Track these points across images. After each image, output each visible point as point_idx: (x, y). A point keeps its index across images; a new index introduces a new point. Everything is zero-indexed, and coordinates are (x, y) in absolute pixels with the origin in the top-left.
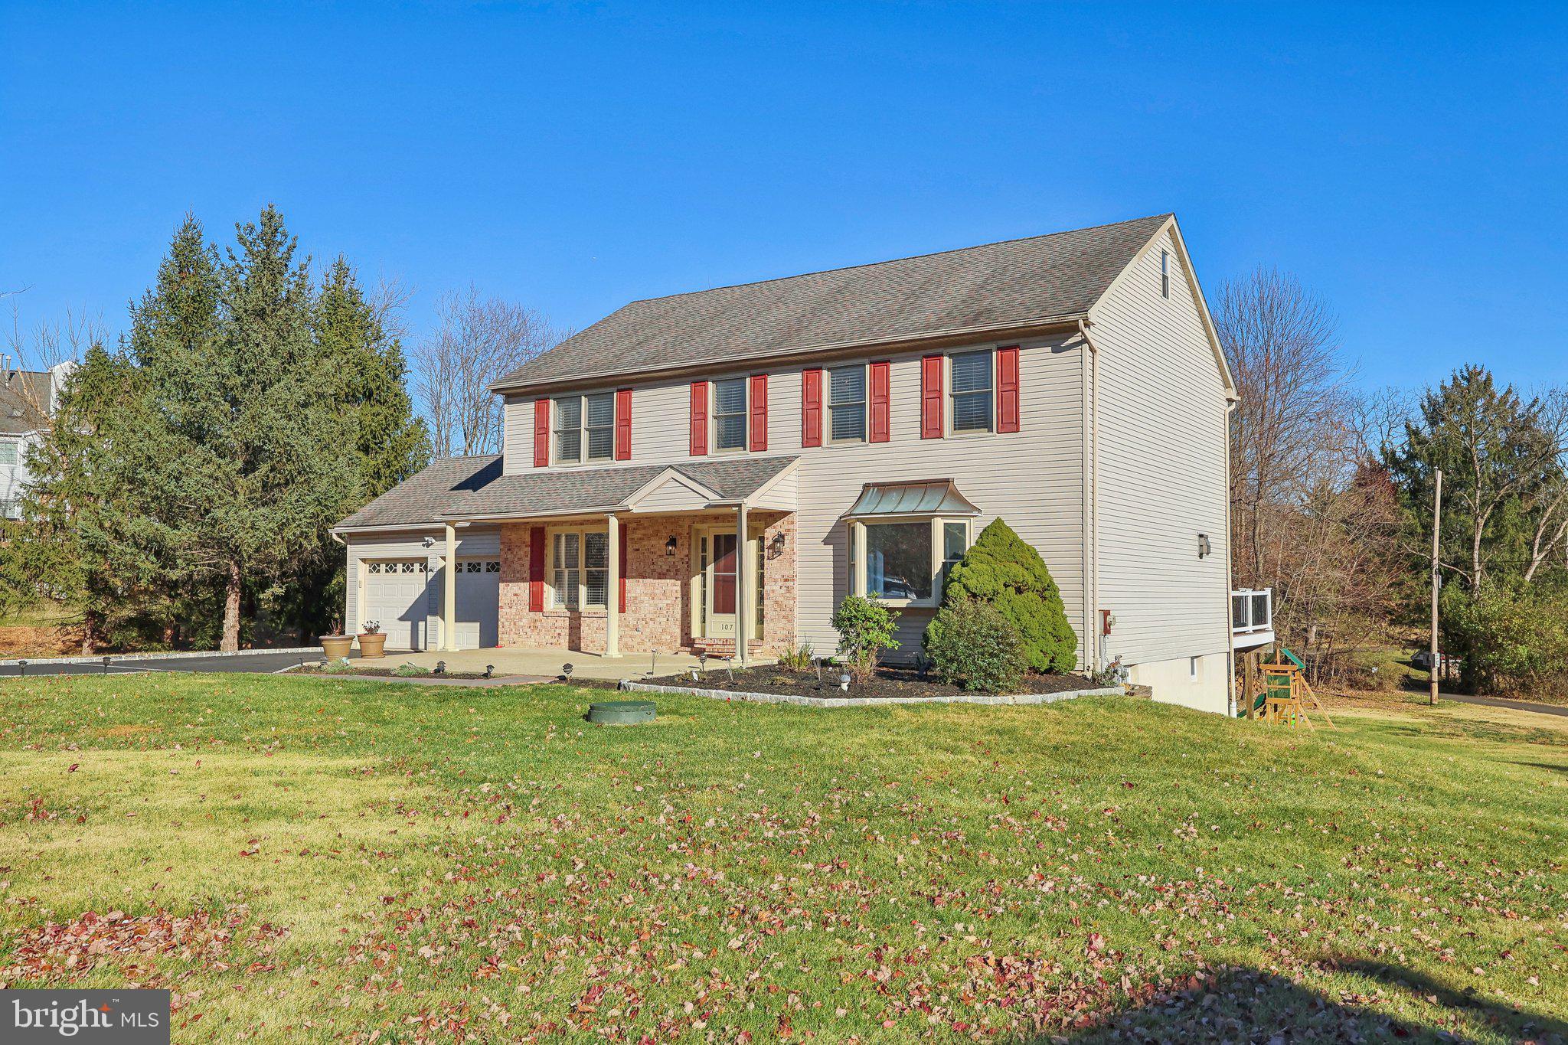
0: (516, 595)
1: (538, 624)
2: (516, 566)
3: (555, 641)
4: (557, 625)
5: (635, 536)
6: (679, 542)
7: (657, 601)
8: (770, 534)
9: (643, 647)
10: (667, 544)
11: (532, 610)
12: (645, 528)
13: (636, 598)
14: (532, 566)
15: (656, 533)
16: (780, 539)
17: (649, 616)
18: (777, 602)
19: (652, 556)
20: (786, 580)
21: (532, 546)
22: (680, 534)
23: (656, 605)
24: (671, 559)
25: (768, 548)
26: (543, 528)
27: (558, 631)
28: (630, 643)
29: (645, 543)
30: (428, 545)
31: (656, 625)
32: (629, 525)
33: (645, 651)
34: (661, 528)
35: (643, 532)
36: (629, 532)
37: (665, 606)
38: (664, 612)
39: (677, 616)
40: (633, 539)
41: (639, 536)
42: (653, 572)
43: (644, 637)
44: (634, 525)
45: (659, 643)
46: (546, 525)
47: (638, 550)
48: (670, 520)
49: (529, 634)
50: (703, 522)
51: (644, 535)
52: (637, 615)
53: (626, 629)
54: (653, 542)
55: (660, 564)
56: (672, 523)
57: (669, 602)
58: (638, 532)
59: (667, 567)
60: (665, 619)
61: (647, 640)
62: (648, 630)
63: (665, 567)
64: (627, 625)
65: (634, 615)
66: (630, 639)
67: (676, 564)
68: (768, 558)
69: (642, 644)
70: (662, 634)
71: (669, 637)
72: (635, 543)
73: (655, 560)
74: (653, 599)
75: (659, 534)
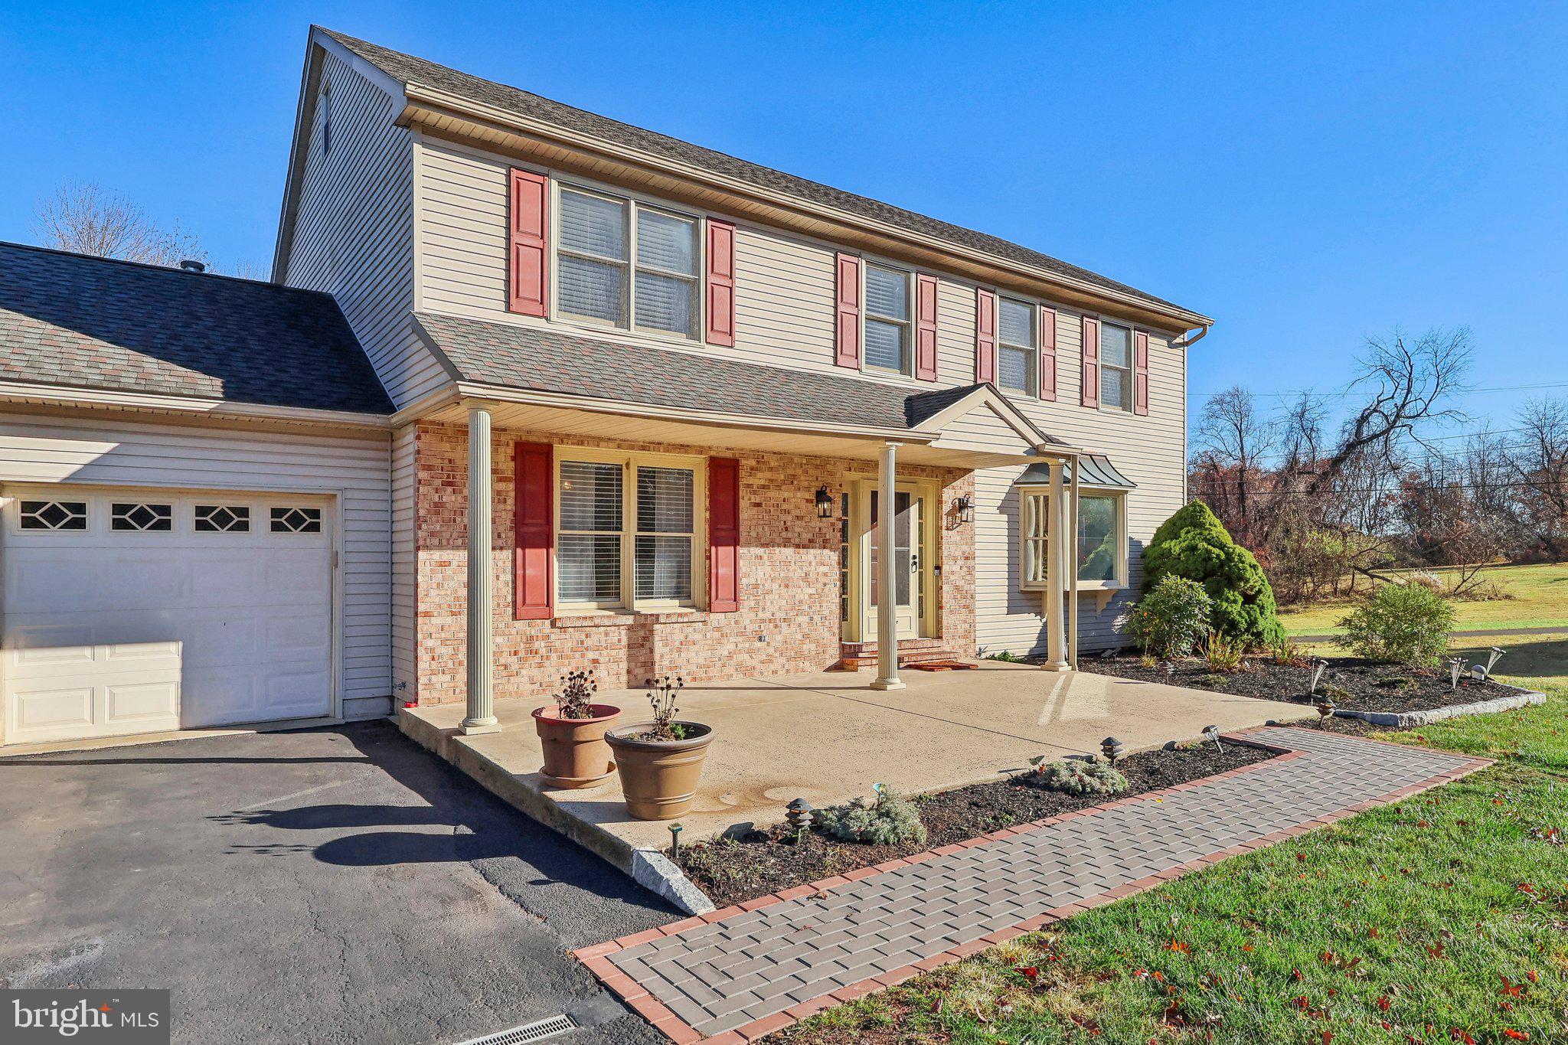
1: (536, 645)
5: (754, 482)
6: (831, 497)
7: (792, 591)
8: (950, 495)
9: (772, 667)
10: (818, 500)
11: (519, 616)
12: (771, 469)
13: (756, 586)
15: (791, 479)
16: (962, 505)
17: (780, 615)
19: (783, 517)
20: (967, 558)
21: (519, 478)
23: (792, 596)
24: (816, 523)
25: (948, 514)
26: (550, 447)
28: (750, 663)
29: (772, 493)
31: (794, 629)
32: (743, 462)
33: (774, 672)
34: (799, 471)
35: (768, 475)
36: (742, 473)
37: (807, 597)
38: (806, 607)
39: (826, 612)
40: (749, 486)
41: (762, 482)
42: (786, 543)
43: (771, 651)
44: (753, 463)
45: (799, 656)
46: (556, 440)
47: (759, 505)
48: (814, 461)
49: (514, 667)
50: (862, 470)
51: (772, 481)
52: (761, 615)
53: (740, 639)
54: (786, 495)
55: (797, 530)
56: (817, 467)
57: (813, 591)
58: (759, 475)
59: (810, 536)
60: (806, 619)
61: (778, 654)
62: (779, 638)
63: (806, 536)
64: (742, 634)
65: (753, 615)
66: (746, 656)
67: (824, 531)
68: (948, 529)
69: (771, 661)
70: (802, 642)
71: (813, 647)
72: (755, 493)
73: (788, 524)
74: (787, 586)
75: (795, 482)
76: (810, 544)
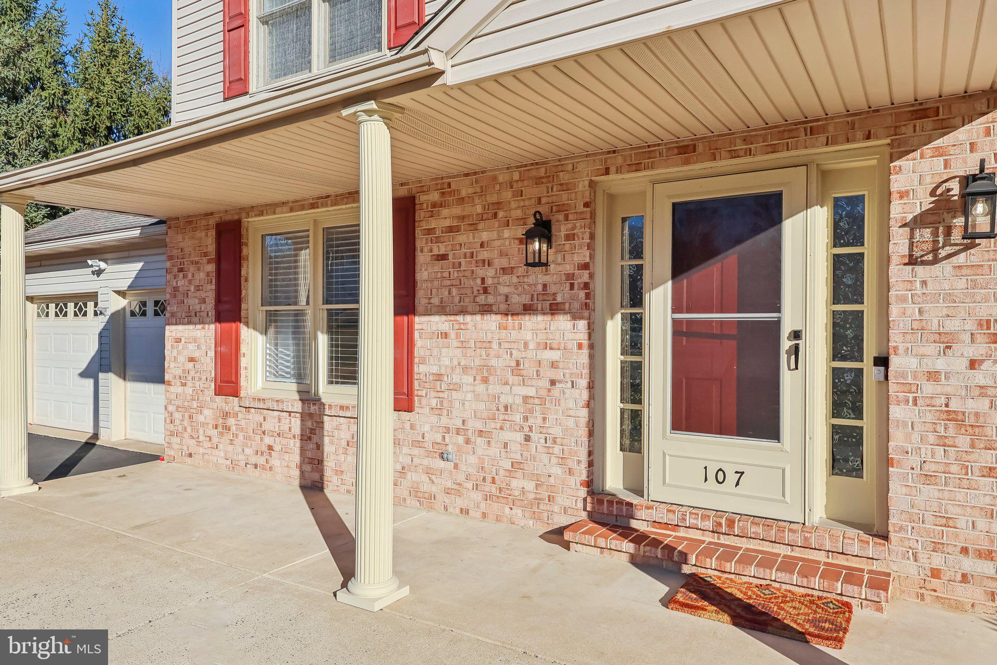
0: (192, 360)
1: (231, 421)
2: (193, 302)
3: (261, 460)
4: (266, 426)
5: (439, 223)
6: (560, 230)
7: (495, 388)
9: (460, 503)
10: (530, 236)
11: (219, 392)
12: (461, 200)
13: (439, 377)
14: (218, 301)
15: (493, 211)
17: (474, 424)
19: (481, 272)
21: (219, 260)
22: (562, 208)
23: (496, 398)
24: (537, 277)
26: (238, 222)
27: (268, 440)
28: (426, 487)
29: (462, 238)
30: (99, 273)
31: (495, 450)
32: (423, 198)
33: (465, 512)
34: (507, 195)
35: (457, 211)
36: (420, 215)
37: (519, 401)
38: (518, 418)
39: (557, 431)
40: (430, 231)
41: (447, 223)
42: (486, 310)
43: (461, 477)
44: (435, 196)
45: (503, 495)
46: (244, 215)
47: (443, 257)
48: (534, 173)
49: (215, 440)
50: (637, 167)
51: (462, 218)
52: (444, 421)
53: (416, 451)
54: (485, 236)
55: (503, 290)
56: (538, 181)
57: (531, 392)
58: (445, 212)
59: (526, 299)
60: (519, 437)
61: (469, 485)
62: (472, 459)
63: (517, 300)
64: (416, 444)
65: (434, 419)
66: (424, 478)
67: (552, 289)
69: (458, 493)
70: (510, 473)
71: (530, 486)
72: (438, 240)
73: (489, 281)
74: (485, 380)
75: (501, 214)
76: (528, 309)
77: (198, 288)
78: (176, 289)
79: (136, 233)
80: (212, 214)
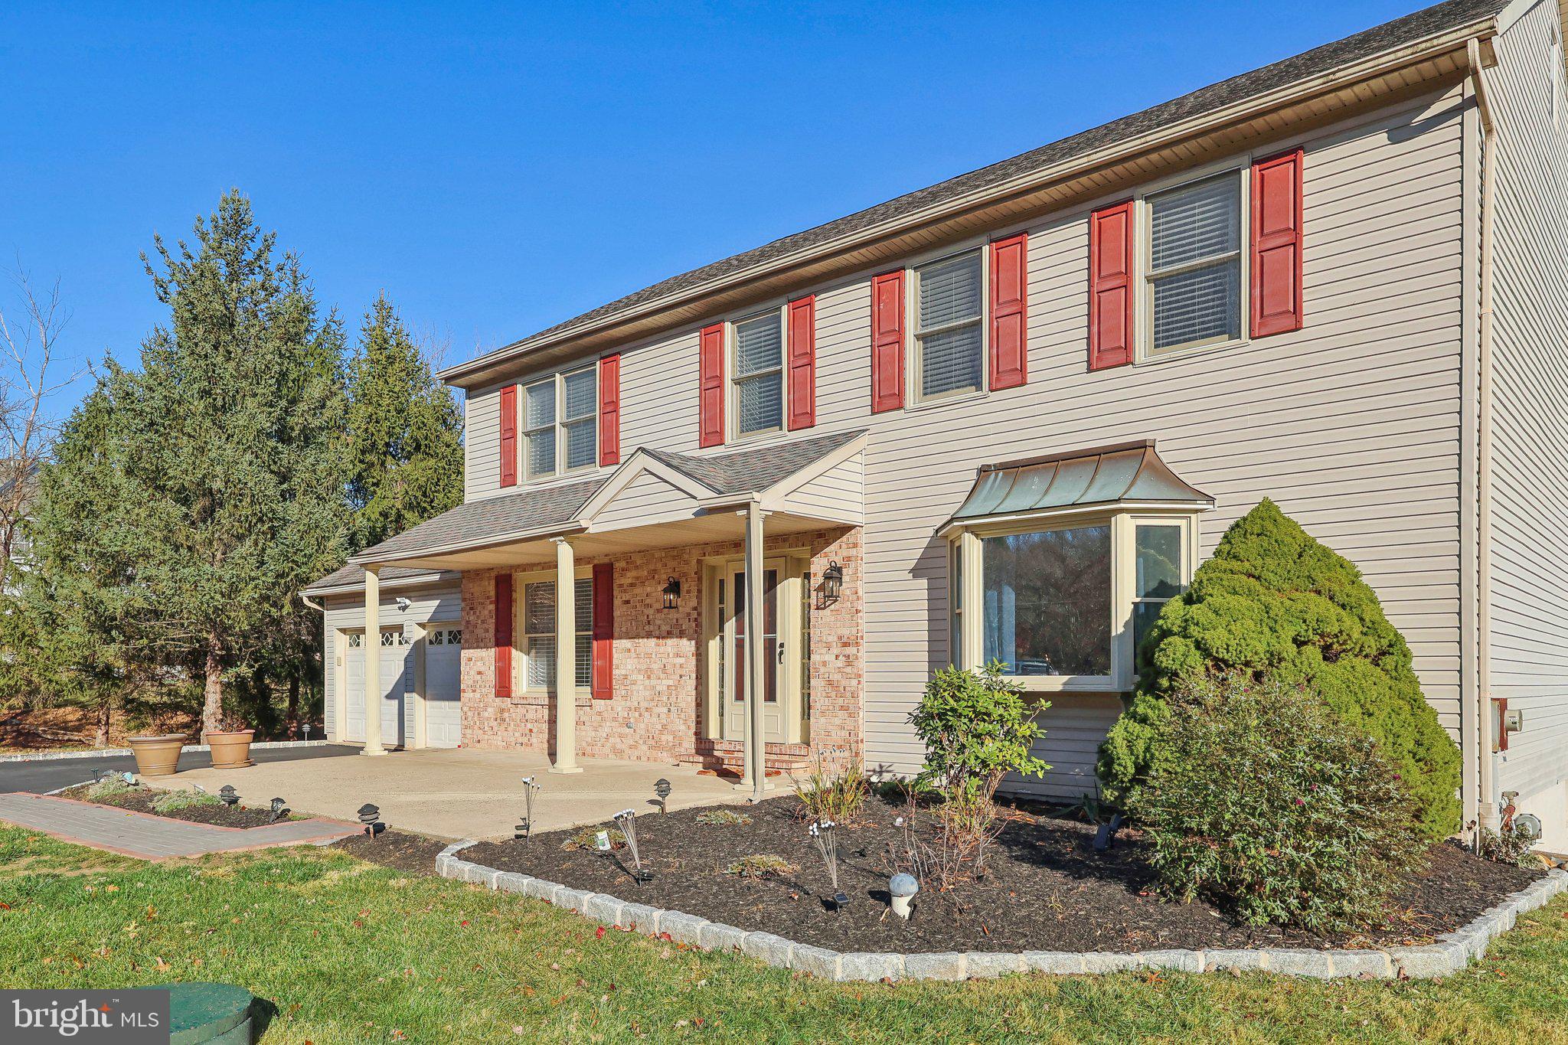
0: (479, 673)
1: (506, 715)
2: (480, 631)
3: (525, 740)
4: (529, 716)
5: (626, 581)
6: (684, 587)
7: (654, 682)
8: (819, 565)
9: (637, 753)
10: (666, 591)
11: (498, 694)
12: (637, 567)
13: (626, 677)
14: (497, 630)
15: (653, 574)
16: (834, 574)
17: (644, 705)
18: (830, 683)
19: (647, 611)
20: (846, 645)
21: (497, 602)
22: (685, 575)
23: (654, 687)
24: (673, 615)
25: (818, 590)
26: (510, 576)
27: (530, 726)
28: (619, 746)
29: (638, 590)
30: (404, 608)
31: (655, 719)
32: (617, 565)
33: (639, 758)
34: (659, 566)
35: (634, 573)
36: (616, 575)
37: (665, 688)
38: (665, 699)
39: (683, 705)
40: (621, 586)
41: (630, 581)
42: (649, 635)
43: (637, 738)
44: (623, 564)
45: (658, 746)
46: (513, 571)
47: (627, 602)
48: (671, 553)
49: (495, 729)
50: (718, 553)
51: (637, 578)
52: (628, 704)
53: (614, 724)
54: (649, 589)
55: (658, 622)
56: (674, 558)
57: (671, 682)
58: (629, 574)
59: (668, 628)
60: (665, 710)
61: (641, 742)
62: (642, 726)
63: (665, 628)
64: (615, 719)
65: (623, 703)
66: (618, 740)
67: (680, 622)
68: (818, 608)
69: (636, 747)
70: (661, 732)
71: (670, 738)
72: (625, 591)
73: (651, 617)
74: (649, 677)
75: (656, 577)
76: (669, 635)
77: (483, 622)
78: (468, 622)
79: (437, 577)
80: (492, 569)
